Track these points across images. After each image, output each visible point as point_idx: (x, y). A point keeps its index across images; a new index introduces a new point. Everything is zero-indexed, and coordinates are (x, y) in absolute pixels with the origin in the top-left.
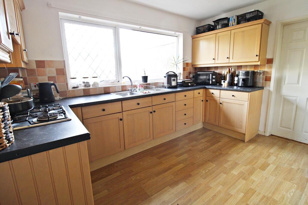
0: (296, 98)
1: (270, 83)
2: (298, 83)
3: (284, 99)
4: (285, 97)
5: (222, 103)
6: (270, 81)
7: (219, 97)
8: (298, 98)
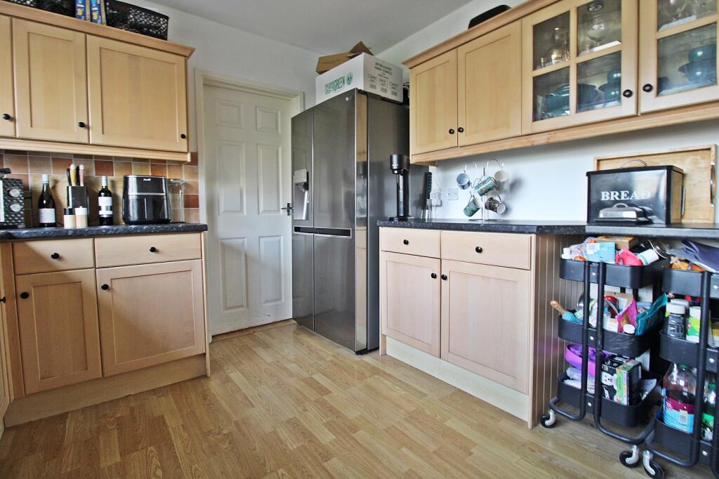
0: (242, 240)
1: (198, 211)
2: (241, 210)
3: (224, 247)
4: (226, 242)
5: (109, 285)
6: (198, 206)
7: (92, 265)
8: (246, 239)
